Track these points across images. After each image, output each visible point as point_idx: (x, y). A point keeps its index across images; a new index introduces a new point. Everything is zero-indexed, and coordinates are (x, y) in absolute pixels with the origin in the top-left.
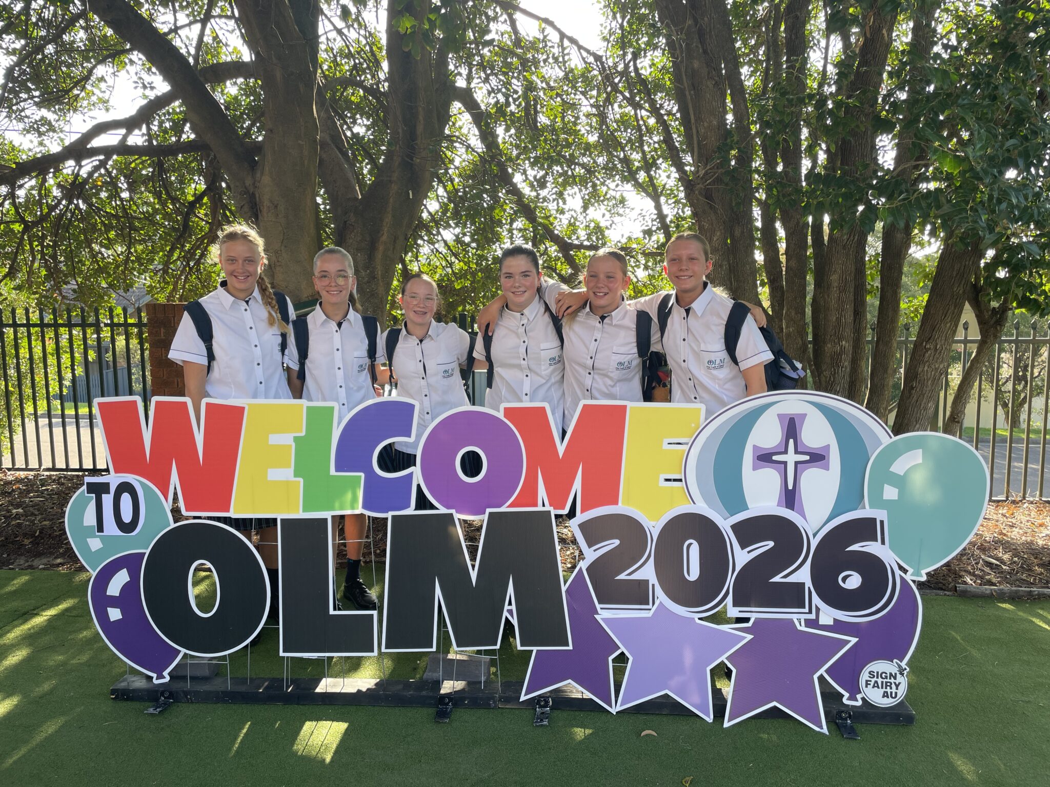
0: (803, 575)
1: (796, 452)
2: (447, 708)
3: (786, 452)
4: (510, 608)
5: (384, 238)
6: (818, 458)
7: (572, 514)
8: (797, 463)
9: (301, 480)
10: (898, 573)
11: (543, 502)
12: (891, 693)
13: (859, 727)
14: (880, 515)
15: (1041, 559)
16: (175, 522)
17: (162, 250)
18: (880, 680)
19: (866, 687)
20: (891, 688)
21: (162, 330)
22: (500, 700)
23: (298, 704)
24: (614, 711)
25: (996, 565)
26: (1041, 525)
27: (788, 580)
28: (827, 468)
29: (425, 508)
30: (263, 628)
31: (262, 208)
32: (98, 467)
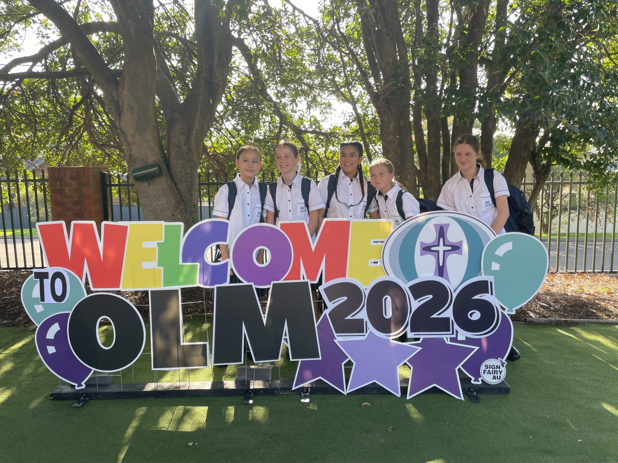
0: (449, 313)
1: (444, 245)
2: (250, 396)
3: (438, 245)
4: (285, 337)
5: (196, 127)
6: (456, 248)
7: (320, 283)
8: (444, 251)
9: (162, 268)
10: (500, 310)
11: (303, 277)
12: (497, 376)
13: (481, 396)
14: (490, 279)
15: (571, 303)
16: (88, 293)
17: (54, 135)
18: (491, 370)
19: (484, 374)
20: (497, 374)
21: (58, 183)
22: (281, 390)
23: (163, 398)
24: (345, 393)
25: (547, 307)
26: (568, 285)
27: (441, 316)
28: (461, 253)
29: (235, 282)
30: (141, 354)
31: (123, 109)
32: (19, 267)
